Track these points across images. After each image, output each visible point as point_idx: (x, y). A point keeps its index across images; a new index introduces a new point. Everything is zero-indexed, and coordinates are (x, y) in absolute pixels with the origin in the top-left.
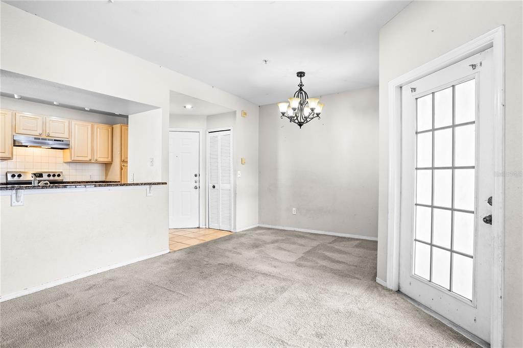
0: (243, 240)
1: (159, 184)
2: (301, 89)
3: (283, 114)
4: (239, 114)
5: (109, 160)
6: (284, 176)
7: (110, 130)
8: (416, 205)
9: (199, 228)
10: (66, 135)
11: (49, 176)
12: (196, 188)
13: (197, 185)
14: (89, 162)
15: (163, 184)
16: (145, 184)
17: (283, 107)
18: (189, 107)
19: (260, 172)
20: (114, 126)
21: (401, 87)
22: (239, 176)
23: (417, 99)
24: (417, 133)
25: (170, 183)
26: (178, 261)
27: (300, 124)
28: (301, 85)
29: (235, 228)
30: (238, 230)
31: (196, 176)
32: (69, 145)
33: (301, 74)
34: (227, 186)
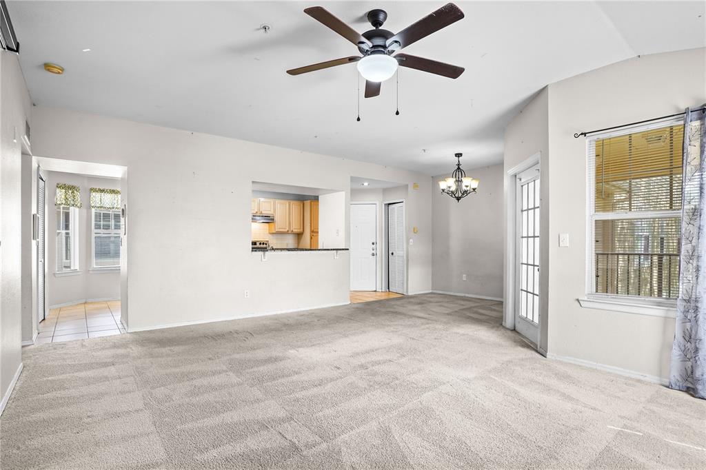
0: (412, 300)
1: (343, 249)
2: (459, 168)
3: (443, 190)
4: (410, 188)
5: (301, 230)
6: (455, 244)
7: (302, 205)
8: (522, 264)
9: (375, 291)
10: (272, 212)
11: (260, 244)
12: (373, 255)
13: (374, 252)
14: (287, 233)
15: (346, 249)
16: (334, 250)
17: (443, 185)
18: (366, 184)
19: (433, 241)
20: (305, 202)
21: (516, 176)
22: (411, 244)
23: (522, 186)
24: (522, 211)
25: (351, 250)
26: (357, 308)
27: (458, 199)
28: (459, 165)
29: (407, 292)
30: (410, 294)
31: (373, 244)
32: (273, 219)
33: (458, 155)
34: (401, 253)
